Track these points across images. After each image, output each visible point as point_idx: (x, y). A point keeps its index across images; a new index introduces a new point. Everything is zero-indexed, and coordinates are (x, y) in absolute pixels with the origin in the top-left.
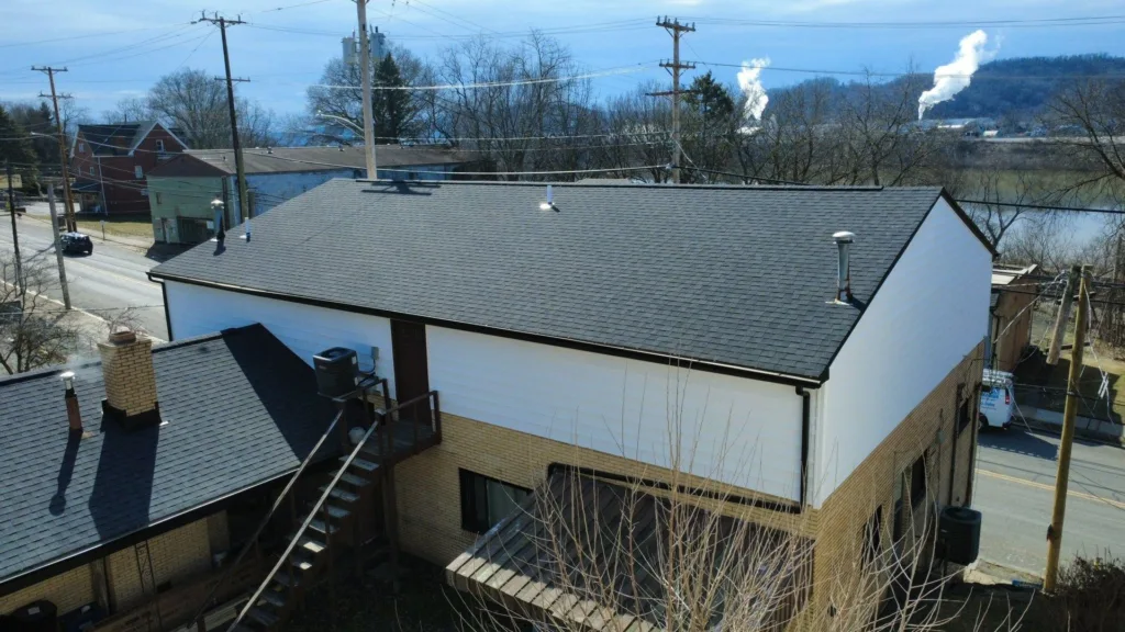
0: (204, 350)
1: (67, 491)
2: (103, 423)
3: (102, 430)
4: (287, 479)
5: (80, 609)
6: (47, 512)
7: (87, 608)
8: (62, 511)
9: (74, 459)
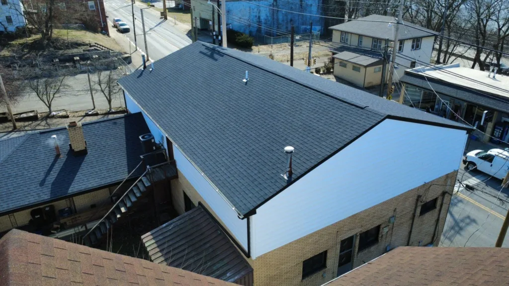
0: (115, 123)
1: (47, 178)
2: (68, 152)
3: (67, 155)
4: (121, 182)
5: (65, 209)
6: (38, 185)
7: (67, 209)
8: (43, 185)
9: (54, 166)
